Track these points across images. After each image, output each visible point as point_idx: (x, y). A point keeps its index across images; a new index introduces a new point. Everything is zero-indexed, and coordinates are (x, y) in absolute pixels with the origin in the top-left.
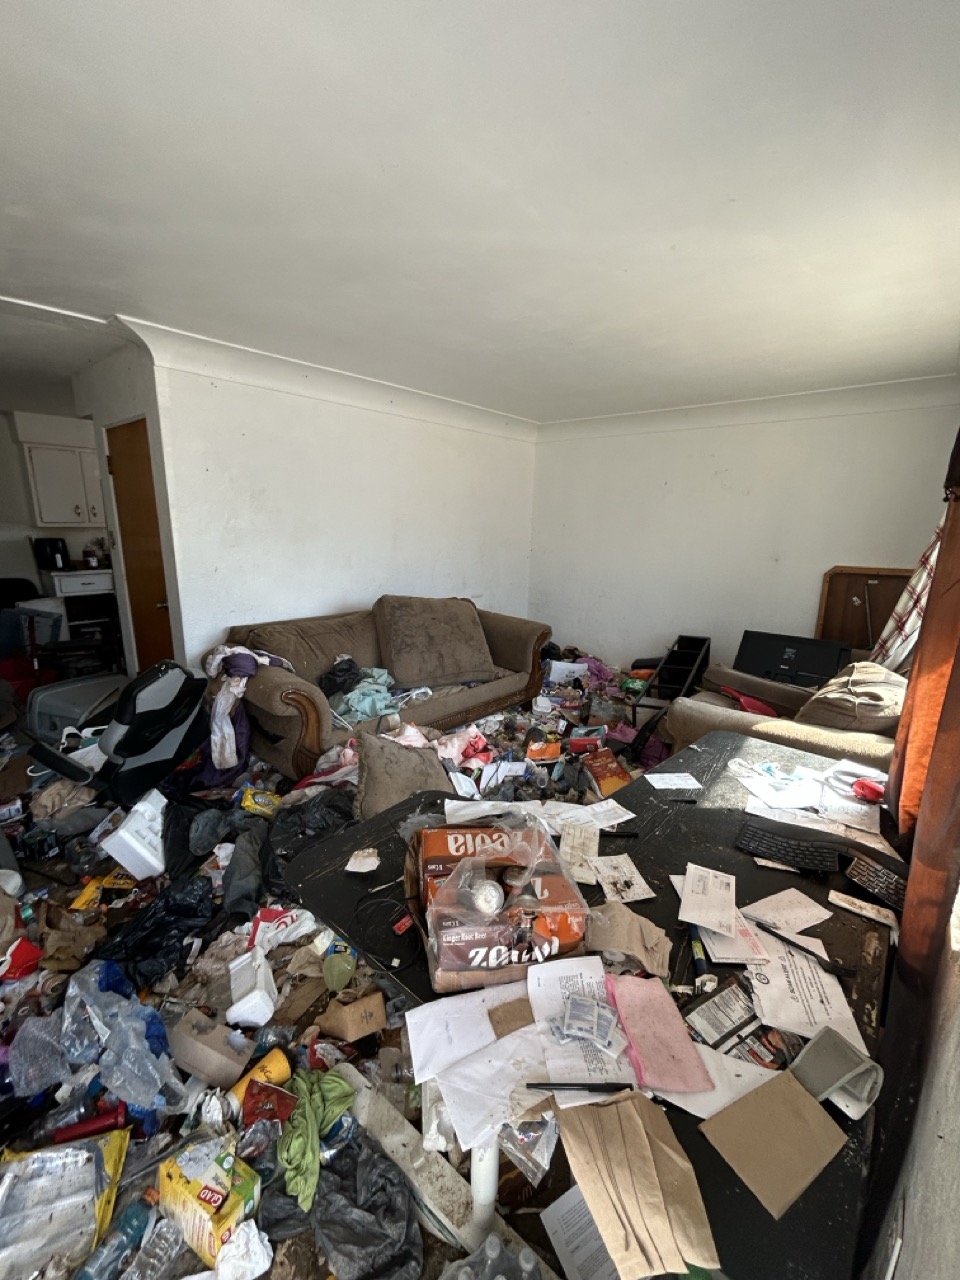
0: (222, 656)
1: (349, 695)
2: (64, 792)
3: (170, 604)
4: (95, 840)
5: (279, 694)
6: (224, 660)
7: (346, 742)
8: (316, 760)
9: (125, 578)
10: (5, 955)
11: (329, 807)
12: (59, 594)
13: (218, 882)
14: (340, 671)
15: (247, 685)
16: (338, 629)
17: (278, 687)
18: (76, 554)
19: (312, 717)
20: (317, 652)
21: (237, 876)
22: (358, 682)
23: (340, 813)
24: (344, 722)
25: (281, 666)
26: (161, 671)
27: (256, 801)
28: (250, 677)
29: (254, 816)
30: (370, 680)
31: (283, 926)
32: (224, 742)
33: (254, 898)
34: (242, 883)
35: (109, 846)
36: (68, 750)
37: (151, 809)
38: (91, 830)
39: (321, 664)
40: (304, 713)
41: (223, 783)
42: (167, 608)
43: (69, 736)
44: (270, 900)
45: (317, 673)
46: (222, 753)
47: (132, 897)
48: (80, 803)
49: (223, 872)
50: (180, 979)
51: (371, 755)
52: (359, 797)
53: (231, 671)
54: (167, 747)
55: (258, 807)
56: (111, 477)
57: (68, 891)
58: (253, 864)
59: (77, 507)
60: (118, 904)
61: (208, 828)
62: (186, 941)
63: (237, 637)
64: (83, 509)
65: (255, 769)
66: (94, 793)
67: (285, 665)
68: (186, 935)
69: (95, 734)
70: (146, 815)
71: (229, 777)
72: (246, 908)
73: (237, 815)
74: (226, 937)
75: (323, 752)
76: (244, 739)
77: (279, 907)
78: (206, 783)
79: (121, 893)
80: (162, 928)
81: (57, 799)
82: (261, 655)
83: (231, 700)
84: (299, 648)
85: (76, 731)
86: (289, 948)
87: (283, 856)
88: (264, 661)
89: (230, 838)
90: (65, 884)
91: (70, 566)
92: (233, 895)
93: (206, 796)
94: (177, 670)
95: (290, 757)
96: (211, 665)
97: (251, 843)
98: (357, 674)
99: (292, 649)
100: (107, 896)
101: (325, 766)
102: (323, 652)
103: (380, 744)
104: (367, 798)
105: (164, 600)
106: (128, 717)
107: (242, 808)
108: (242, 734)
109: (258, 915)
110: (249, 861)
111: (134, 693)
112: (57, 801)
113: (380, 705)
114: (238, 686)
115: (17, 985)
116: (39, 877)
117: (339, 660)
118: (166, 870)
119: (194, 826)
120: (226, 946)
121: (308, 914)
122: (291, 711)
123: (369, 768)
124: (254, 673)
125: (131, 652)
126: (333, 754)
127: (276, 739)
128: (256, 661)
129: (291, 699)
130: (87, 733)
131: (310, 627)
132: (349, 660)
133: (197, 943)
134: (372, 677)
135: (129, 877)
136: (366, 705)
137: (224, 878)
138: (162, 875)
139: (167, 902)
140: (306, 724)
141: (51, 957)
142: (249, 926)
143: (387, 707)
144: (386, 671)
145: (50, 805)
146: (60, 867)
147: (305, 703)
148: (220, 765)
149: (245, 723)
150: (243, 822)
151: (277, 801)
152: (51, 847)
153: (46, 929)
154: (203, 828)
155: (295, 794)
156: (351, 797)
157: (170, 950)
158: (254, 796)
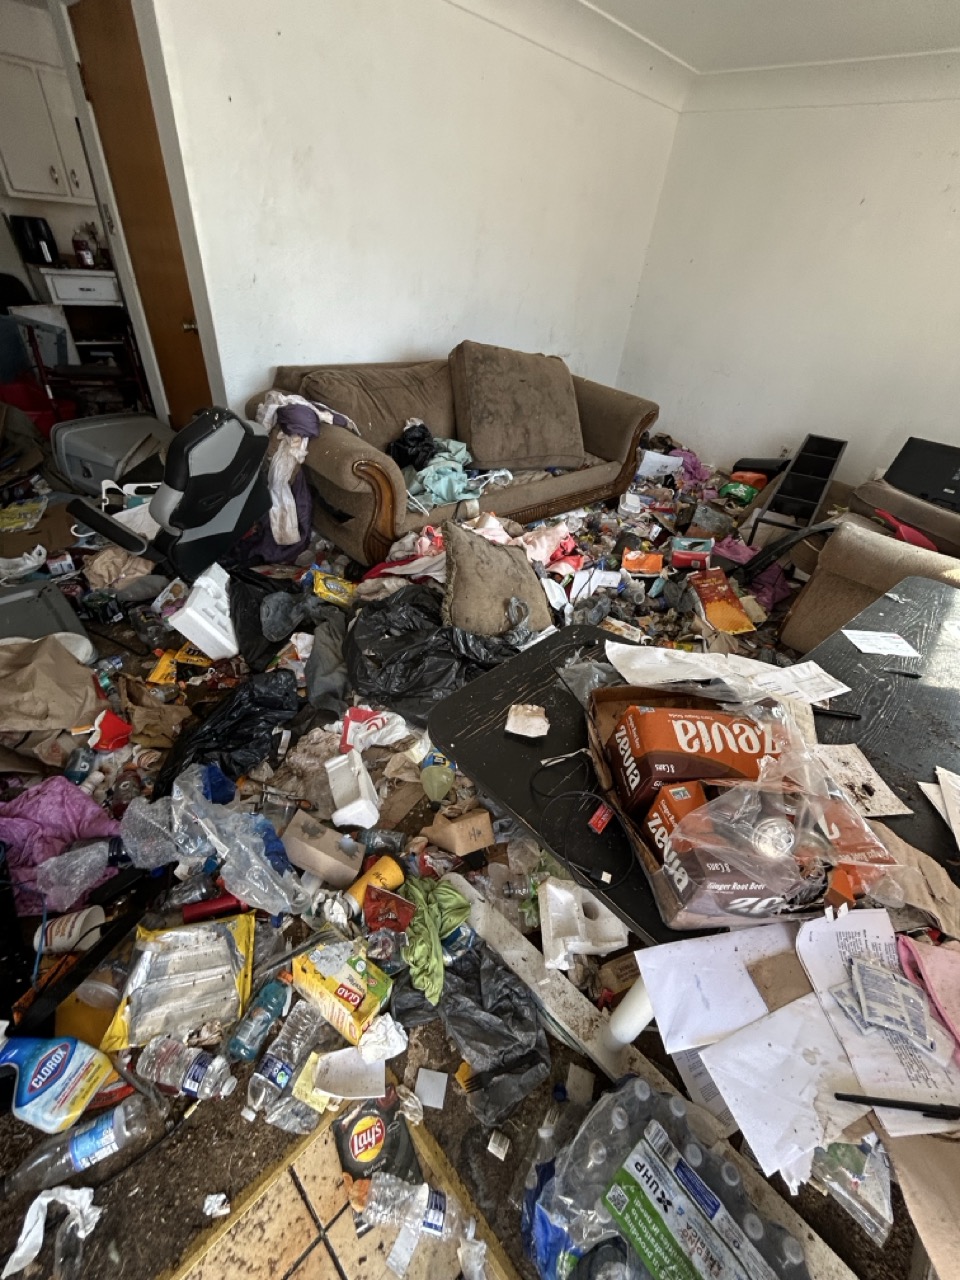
0: (275, 407)
1: (423, 472)
2: (119, 561)
3: (200, 326)
4: (158, 610)
5: (350, 464)
6: (279, 411)
7: (421, 529)
8: (389, 547)
9: (134, 281)
10: (93, 724)
11: (413, 605)
12: (56, 302)
13: (300, 675)
14: (413, 439)
15: (308, 448)
16: (407, 383)
17: (348, 454)
18: (65, 245)
19: (387, 496)
20: (384, 412)
21: (320, 671)
22: (432, 457)
23: (426, 614)
24: (419, 503)
25: (345, 426)
26: (215, 422)
27: (329, 588)
28: (312, 438)
29: (327, 603)
30: (446, 455)
31: (374, 728)
32: (285, 517)
33: (340, 695)
34: (327, 679)
35: (177, 621)
36: (113, 509)
37: (214, 582)
38: (153, 599)
39: (390, 429)
40: (377, 490)
41: (285, 559)
42: (196, 331)
43: (110, 491)
44: (357, 698)
45: (384, 440)
46: (282, 527)
47: (209, 676)
48: (138, 574)
49: (304, 664)
50: (275, 769)
51: (461, 552)
52: (449, 599)
53: (289, 427)
54: (226, 520)
55: (331, 594)
56: (89, 106)
57: (141, 661)
58: (335, 661)
59: (52, 170)
60: (196, 681)
61: (279, 612)
62: (275, 731)
63: (286, 382)
64: (61, 173)
65: (318, 546)
66: (151, 565)
67: (349, 426)
68: (275, 725)
69: (138, 491)
70: (209, 590)
71: (290, 554)
72: (334, 706)
73: (311, 602)
74: (316, 733)
75: (397, 539)
76: (306, 512)
77: (367, 708)
78: (267, 558)
79: (198, 671)
80: (249, 718)
81: (112, 568)
82: (322, 409)
83: (291, 466)
84: (362, 403)
85: (116, 486)
86: (382, 751)
87: (370, 658)
88: (327, 417)
89: (307, 627)
90: (138, 654)
91: (61, 262)
92: (317, 691)
93: (268, 573)
94: (234, 422)
95: (361, 540)
96: (264, 416)
97: (330, 635)
98: (431, 446)
99: (355, 404)
100: (184, 672)
101: (399, 555)
102: (391, 413)
103: (468, 539)
104: (457, 601)
105: (192, 320)
106: (180, 482)
107: (314, 594)
108: (303, 506)
109: (347, 714)
110: (332, 656)
111: (186, 449)
112: (113, 571)
113: (458, 488)
114: (299, 448)
115: (112, 755)
116: (110, 643)
117: (409, 425)
118: (240, 652)
119: (264, 609)
120: (317, 743)
121: (400, 719)
122: (363, 487)
123: (459, 568)
124: (316, 434)
125: (158, 388)
126: (408, 540)
127: (342, 517)
128: (317, 416)
129: (363, 471)
130: (129, 489)
131: (374, 378)
132: (422, 426)
133: (286, 735)
134: (447, 450)
135: (201, 654)
136: (441, 487)
137: (306, 671)
138: (236, 657)
139: (251, 695)
140: (379, 503)
141: (142, 733)
142: (338, 725)
143: (466, 491)
144: (464, 445)
145: (106, 574)
146: (128, 634)
147: (379, 477)
148: (281, 539)
149: (306, 494)
150: (317, 610)
151: (349, 587)
152: (114, 613)
153: (130, 704)
154: (275, 612)
155: (369, 584)
156: (439, 598)
157: (261, 742)
158: (325, 580)
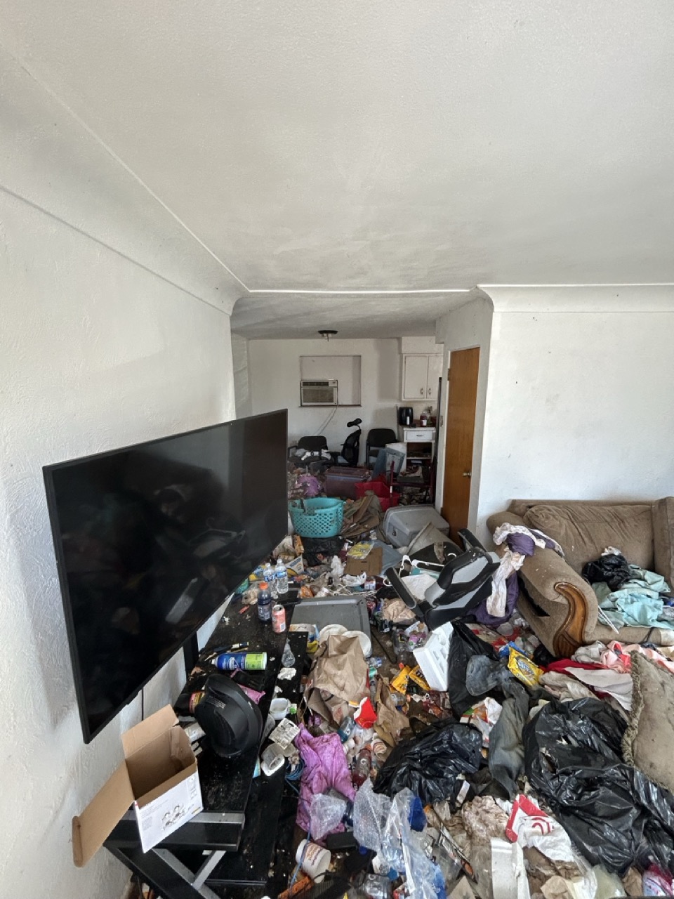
0: (507, 533)
1: (616, 594)
2: (400, 608)
3: (473, 474)
4: (408, 635)
5: (553, 584)
6: (509, 536)
7: (609, 642)
8: (576, 648)
9: (445, 446)
10: (359, 703)
11: (593, 722)
12: (405, 441)
13: (486, 737)
14: (608, 564)
15: (524, 562)
16: (608, 519)
17: (552, 575)
18: (417, 416)
19: (580, 610)
20: (586, 539)
21: (502, 744)
22: (627, 581)
23: (605, 735)
24: (608, 618)
25: (553, 548)
26: (473, 558)
27: (520, 667)
28: (527, 556)
29: (516, 680)
30: (641, 583)
31: (538, 829)
32: (497, 602)
33: (514, 776)
34: (506, 754)
35: (418, 654)
36: (405, 573)
38: (408, 626)
39: (588, 553)
40: (572, 606)
41: (491, 625)
42: (469, 477)
43: (406, 562)
44: (528, 787)
45: (583, 559)
46: (494, 604)
47: (424, 699)
48: (407, 618)
49: (490, 728)
50: (453, 812)
51: (650, 690)
52: (633, 733)
53: (514, 547)
54: (462, 603)
55: (521, 674)
56: (448, 382)
57: (391, 667)
58: (514, 739)
59: (422, 389)
60: (417, 698)
61: (480, 672)
62: (460, 777)
63: (517, 509)
64: (425, 389)
65: (516, 622)
66: (414, 615)
67: (556, 548)
68: (460, 772)
69: (419, 565)
71: (494, 623)
72: (508, 785)
73: (504, 675)
74: (489, 801)
75: (584, 644)
76: (513, 599)
77: (534, 801)
79: (420, 691)
80: (444, 755)
81: (396, 612)
82: (538, 537)
83: (510, 570)
84: (569, 532)
85: (409, 560)
86: (543, 860)
87: (547, 758)
88: (541, 544)
89: (498, 695)
90: (390, 661)
91: (414, 424)
92: (495, 761)
93: (477, 632)
94: (484, 558)
95: (552, 635)
96: (499, 536)
97: (515, 714)
98: (627, 574)
99: (563, 532)
100: (412, 687)
101: (585, 659)
102: (592, 541)
103: (660, 679)
104: (641, 738)
105: (469, 470)
106: (445, 585)
107: (508, 669)
108: (512, 595)
109: (518, 798)
110: (513, 733)
111: (454, 570)
112: (394, 611)
113: (652, 615)
114: (517, 561)
116: (379, 645)
117: (607, 552)
118: (448, 691)
119: (470, 666)
120: (488, 812)
121: (564, 835)
122: (561, 600)
123: (647, 706)
124: (532, 554)
125: (440, 494)
126: (595, 650)
127: (540, 612)
128: (534, 543)
129: (563, 590)
130: (415, 563)
131: (580, 513)
132: (620, 557)
133: (466, 787)
134: (641, 579)
135: (423, 679)
136: (635, 609)
137: (490, 734)
138: (444, 692)
140: (572, 614)
141: (380, 726)
142: (507, 805)
143: (660, 620)
144: (663, 578)
145: (392, 614)
146: (389, 643)
147: (575, 596)
148: (491, 612)
149: (515, 586)
150: (508, 684)
151: (535, 670)
152: (386, 627)
153: (380, 701)
154: (477, 671)
155: (552, 677)
156: (623, 726)
157: (447, 783)
158: (517, 659)
